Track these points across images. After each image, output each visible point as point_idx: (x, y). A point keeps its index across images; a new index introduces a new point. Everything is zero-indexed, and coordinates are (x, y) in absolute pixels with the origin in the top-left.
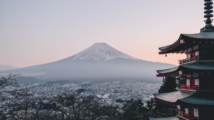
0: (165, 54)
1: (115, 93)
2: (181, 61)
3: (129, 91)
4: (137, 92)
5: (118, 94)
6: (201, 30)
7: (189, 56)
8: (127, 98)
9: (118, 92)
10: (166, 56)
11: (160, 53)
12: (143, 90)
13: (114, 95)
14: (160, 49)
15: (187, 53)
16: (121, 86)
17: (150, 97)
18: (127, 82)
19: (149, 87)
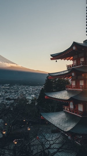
0: (56, 60)
1: (5, 93)
2: (68, 66)
3: (16, 92)
4: (22, 93)
5: (8, 94)
6: (84, 41)
7: (75, 62)
8: (14, 97)
9: (8, 93)
10: (56, 61)
11: (51, 59)
12: (26, 91)
13: (4, 95)
14: (51, 55)
15: (73, 60)
16: (10, 88)
17: (32, 96)
18: (15, 85)
19: (31, 88)
